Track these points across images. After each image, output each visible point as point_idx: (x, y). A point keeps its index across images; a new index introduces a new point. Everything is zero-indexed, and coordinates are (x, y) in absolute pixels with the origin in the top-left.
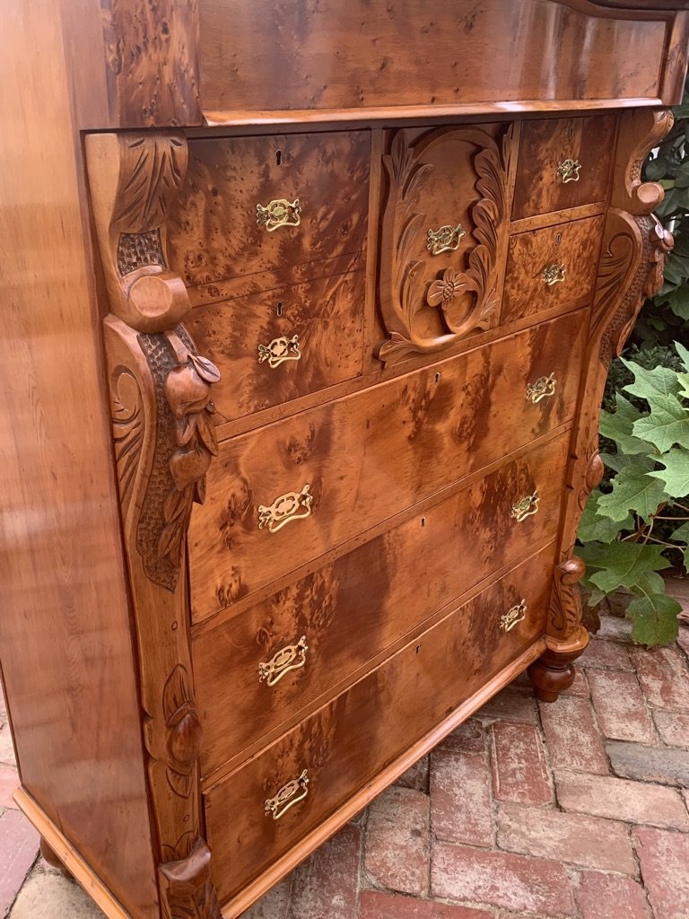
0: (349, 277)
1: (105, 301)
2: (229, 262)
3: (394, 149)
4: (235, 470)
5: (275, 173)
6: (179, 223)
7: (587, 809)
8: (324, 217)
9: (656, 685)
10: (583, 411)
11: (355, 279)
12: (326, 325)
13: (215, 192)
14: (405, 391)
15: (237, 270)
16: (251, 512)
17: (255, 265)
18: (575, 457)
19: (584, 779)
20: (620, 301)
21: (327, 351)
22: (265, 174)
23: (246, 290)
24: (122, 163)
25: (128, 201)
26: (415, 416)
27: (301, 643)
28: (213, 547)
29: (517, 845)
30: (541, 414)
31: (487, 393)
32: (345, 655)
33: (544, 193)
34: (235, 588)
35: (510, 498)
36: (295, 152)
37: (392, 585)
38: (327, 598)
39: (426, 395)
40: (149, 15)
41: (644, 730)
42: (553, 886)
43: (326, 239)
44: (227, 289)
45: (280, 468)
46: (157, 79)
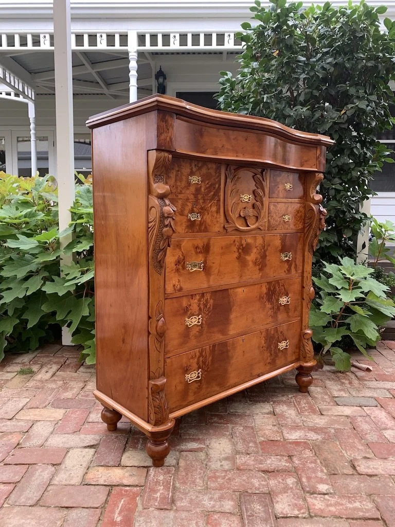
0: (215, 202)
1: (149, 191)
2: (181, 190)
3: (228, 170)
4: (180, 248)
5: (194, 169)
6: (169, 176)
7: (332, 414)
8: (208, 184)
9: (347, 382)
10: (305, 270)
11: (217, 203)
12: (208, 214)
13: (178, 171)
14: (234, 241)
15: (183, 192)
16: (184, 263)
17: (188, 192)
18: (304, 287)
19: (329, 407)
20: (312, 231)
21: (208, 221)
22: (192, 169)
23: (186, 198)
24: (157, 156)
25: (157, 166)
26: (238, 251)
27: (200, 317)
28: (172, 270)
29: (311, 424)
30: (287, 267)
31: (265, 251)
32: (215, 329)
33: (280, 191)
34: (178, 287)
35: (278, 294)
36: (200, 165)
37: (232, 310)
38: (209, 304)
39: (242, 245)
40: (165, 127)
41: (346, 393)
42: (326, 433)
43: (209, 189)
44: (180, 196)
45: (194, 253)
46: (165, 139)
